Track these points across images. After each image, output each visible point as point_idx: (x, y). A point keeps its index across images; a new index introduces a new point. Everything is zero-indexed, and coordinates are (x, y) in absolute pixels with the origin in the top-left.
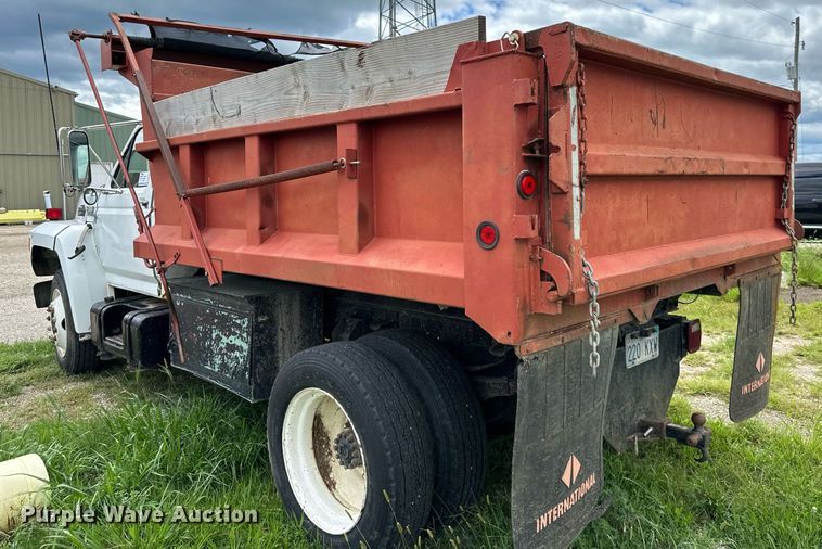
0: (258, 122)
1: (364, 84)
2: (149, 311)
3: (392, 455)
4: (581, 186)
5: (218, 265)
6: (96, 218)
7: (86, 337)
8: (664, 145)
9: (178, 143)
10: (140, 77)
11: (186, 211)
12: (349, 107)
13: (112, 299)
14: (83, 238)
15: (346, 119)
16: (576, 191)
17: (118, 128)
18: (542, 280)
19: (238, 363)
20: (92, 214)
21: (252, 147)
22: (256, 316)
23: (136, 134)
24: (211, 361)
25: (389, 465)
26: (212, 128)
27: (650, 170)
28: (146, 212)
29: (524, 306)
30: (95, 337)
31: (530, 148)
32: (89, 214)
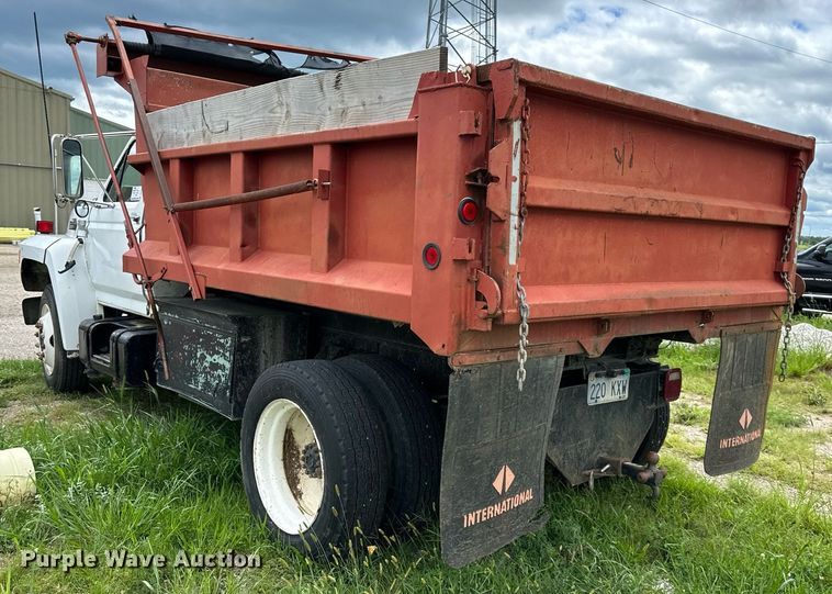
0: (244, 140)
1: (340, 106)
2: (137, 330)
3: (347, 459)
4: (520, 216)
5: (201, 280)
6: (87, 233)
7: (74, 355)
8: (630, 184)
9: (168, 156)
10: (134, 86)
11: (174, 226)
12: (326, 129)
13: (101, 317)
14: (73, 253)
15: (322, 140)
16: (514, 221)
17: (110, 138)
18: (477, 300)
19: (220, 381)
20: (83, 228)
21: (237, 163)
22: (239, 336)
23: (131, 146)
24: (195, 379)
25: (344, 468)
26: (201, 143)
27: (605, 207)
28: (136, 227)
29: (459, 323)
30: (83, 355)
31: (472, 177)
32: (80, 229)
